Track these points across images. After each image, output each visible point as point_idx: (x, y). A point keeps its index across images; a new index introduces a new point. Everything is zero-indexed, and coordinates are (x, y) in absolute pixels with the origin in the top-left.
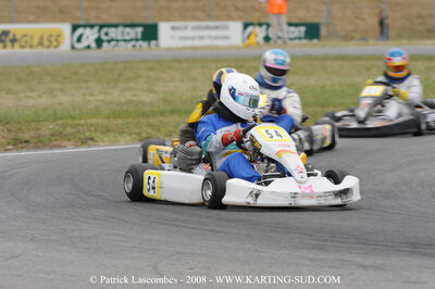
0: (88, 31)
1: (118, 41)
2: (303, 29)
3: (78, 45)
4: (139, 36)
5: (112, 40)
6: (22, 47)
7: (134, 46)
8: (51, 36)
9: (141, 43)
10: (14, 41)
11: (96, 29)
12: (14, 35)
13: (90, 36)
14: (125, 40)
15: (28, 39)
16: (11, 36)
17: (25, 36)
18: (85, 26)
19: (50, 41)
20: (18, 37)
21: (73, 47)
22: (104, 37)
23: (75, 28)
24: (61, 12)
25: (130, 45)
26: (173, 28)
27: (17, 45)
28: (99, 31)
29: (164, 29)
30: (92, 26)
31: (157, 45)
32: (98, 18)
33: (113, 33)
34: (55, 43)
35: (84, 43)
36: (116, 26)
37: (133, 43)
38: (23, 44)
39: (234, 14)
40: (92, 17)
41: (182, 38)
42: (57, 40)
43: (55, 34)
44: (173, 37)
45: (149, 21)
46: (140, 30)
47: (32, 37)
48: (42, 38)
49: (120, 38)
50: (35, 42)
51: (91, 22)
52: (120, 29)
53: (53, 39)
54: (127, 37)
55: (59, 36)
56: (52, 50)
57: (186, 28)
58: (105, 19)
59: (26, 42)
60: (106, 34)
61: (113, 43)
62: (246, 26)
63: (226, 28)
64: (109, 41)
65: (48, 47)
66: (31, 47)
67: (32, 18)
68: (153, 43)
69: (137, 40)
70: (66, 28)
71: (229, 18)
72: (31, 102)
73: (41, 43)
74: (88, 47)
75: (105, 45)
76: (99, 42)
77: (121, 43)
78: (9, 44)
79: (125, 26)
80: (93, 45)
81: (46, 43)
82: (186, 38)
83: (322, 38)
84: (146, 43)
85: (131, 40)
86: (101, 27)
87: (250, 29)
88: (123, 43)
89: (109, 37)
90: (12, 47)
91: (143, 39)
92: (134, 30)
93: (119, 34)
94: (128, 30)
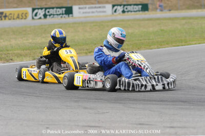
0: (40, 11)
1: (54, 15)
2: (140, 6)
3: (35, 18)
4: (64, 12)
6: (9, 19)
7: (62, 17)
8: (23, 14)
9: (65, 15)
10: (5, 16)
12: (6, 14)
13: (41, 13)
14: (57, 15)
15: (12, 15)
16: (4, 15)
17: (11, 14)
18: (38, 9)
19: (22, 16)
20: (7, 15)
22: (47, 14)
23: (34, 10)
26: (80, 8)
27: (7, 18)
28: (45, 11)
29: (75, 9)
30: (42, 9)
31: (72, 16)
32: (46, 5)
33: (52, 11)
34: (24, 17)
35: (38, 16)
36: (53, 8)
37: (61, 16)
38: (10, 18)
40: (43, 5)
41: (83, 13)
43: (25, 13)
44: (80, 12)
45: (69, 6)
46: (64, 9)
48: (18, 15)
49: (55, 13)
50: (15, 17)
51: (42, 7)
52: (55, 9)
53: (23, 15)
54: (58, 13)
55: (26, 13)
56: (23, 20)
57: (86, 8)
58: (49, 5)
59: (11, 17)
60: (48, 12)
61: (52, 16)
62: (114, 6)
63: (104, 7)
64: (50, 15)
65: (22, 19)
66: (14, 19)
67: (15, 6)
68: (70, 15)
69: (63, 14)
70: (29, 10)
71: (107, 2)
73: (18, 17)
74: (40, 18)
75: (48, 17)
76: (45, 16)
77: (55, 16)
78: (3, 18)
79: (57, 8)
80: (43, 17)
81: (21, 17)
82: (86, 13)
83: (150, 10)
84: (67, 16)
85: (60, 14)
86: (46, 9)
87: (115, 7)
88: (56, 16)
89: (50, 13)
90: (5, 19)
91: (66, 14)
92: (62, 10)
93: (54, 12)
94: (58, 10)
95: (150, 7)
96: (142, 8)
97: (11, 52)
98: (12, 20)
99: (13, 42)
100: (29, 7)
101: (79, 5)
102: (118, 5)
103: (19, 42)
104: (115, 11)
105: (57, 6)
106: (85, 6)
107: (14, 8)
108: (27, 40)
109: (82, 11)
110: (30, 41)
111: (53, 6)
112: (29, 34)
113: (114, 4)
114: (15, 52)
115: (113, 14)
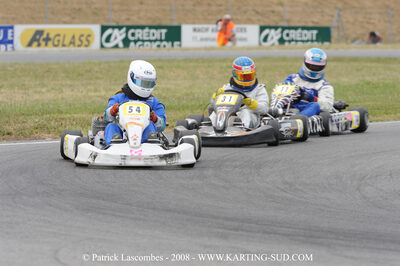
0: (116, 32)
1: (143, 41)
2: (315, 32)
3: (106, 45)
4: (164, 37)
5: (139, 40)
6: (56, 46)
7: (159, 46)
8: (82, 36)
9: (165, 43)
10: (47, 39)
11: (124, 29)
12: (48, 35)
13: (118, 36)
14: (150, 41)
15: (61, 38)
16: (45, 36)
17: (59, 35)
18: (113, 27)
19: (81, 41)
20: (51, 36)
21: (102, 46)
22: (131, 38)
24: (94, 14)
25: (155, 45)
26: (195, 30)
27: (50, 43)
28: (127, 32)
29: (187, 31)
30: (120, 28)
31: (180, 45)
32: (128, 19)
33: (139, 33)
34: (85, 43)
35: (112, 43)
36: (143, 27)
37: (158, 43)
38: (56, 43)
39: (254, 18)
40: (123, 20)
41: (202, 39)
42: (88, 40)
43: (86, 34)
44: (194, 38)
45: (175, 24)
46: (164, 31)
47: (64, 37)
48: (73, 37)
49: (146, 38)
50: (67, 42)
51: (120, 24)
52: (147, 30)
53: (83, 39)
54: (152, 38)
55: (89, 36)
56: (83, 48)
57: (207, 30)
58: (135, 21)
59: (59, 41)
60: (133, 35)
61: (140, 43)
62: (262, 29)
63: (245, 30)
64: (135, 42)
65: (79, 46)
66: (64, 45)
67: (67, 19)
68: (176, 43)
69: (161, 40)
70: (96, 29)
71: (250, 21)
72: (37, 97)
73: (72, 43)
74: (117, 46)
75: (132, 44)
76: (126, 42)
77: (146, 43)
78: (43, 43)
79: (151, 27)
80: (121, 45)
81: (77, 42)
82: (206, 39)
83: (333, 40)
84: (170, 43)
85: (156, 41)
86: (129, 28)
87: (266, 32)
88: (148, 43)
89: (136, 38)
90: (46, 45)
91: (167, 40)
92: (159, 31)
93: (145, 35)
94: (153, 31)
95: (334, 34)
96: (317, 35)
97: (69, 115)
98: (60, 48)
99: (68, 93)
100: (94, 22)
101: (194, 23)
102: (270, 28)
103: (79, 94)
104: (265, 39)
105: (150, 23)
106: (205, 26)
107: (65, 23)
108: (96, 91)
109: (199, 35)
110: (103, 93)
111: (143, 23)
112: (97, 78)
113: (263, 24)
114: (75, 116)
115: (260, 44)
